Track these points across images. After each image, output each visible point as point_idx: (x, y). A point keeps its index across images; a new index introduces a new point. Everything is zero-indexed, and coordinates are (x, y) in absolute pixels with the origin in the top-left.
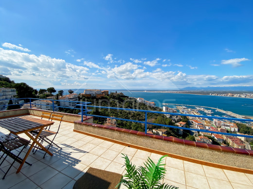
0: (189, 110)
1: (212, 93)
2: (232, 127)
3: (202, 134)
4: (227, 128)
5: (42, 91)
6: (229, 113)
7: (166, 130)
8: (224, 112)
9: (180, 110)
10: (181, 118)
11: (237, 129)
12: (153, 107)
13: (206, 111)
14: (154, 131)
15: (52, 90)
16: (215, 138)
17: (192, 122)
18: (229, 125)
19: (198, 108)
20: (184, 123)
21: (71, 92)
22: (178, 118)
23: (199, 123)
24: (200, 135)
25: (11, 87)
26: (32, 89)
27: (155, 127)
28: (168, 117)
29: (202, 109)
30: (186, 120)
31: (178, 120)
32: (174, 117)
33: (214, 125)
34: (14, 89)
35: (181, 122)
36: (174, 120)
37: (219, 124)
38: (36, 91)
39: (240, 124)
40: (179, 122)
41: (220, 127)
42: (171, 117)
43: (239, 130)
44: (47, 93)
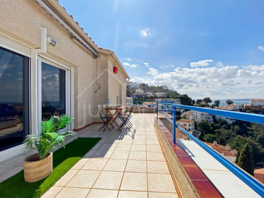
5: (199, 101)
15: (208, 100)
21: (229, 102)
25: (177, 98)
26: (191, 99)
34: (179, 99)
38: (194, 101)
44: (203, 103)
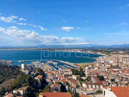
0: (43, 64)
1: (57, 50)
2: (70, 72)
3: (54, 82)
4: (67, 73)
6: (67, 63)
7: (27, 87)
8: (64, 62)
9: (35, 65)
10: (38, 72)
11: (72, 73)
12: (11, 67)
13: (54, 63)
14: (14, 92)
16: (62, 82)
17: (47, 74)
18: (67, 71)
19: (49, 62)
20: (41, 76)
22: (36, 73)
23: (51, 73)
24: (53, 83)
27: (14, 88)
28: (27, 73)
29: (51, 62)
30: (42, 73)
31: (36, 74)
32: (33, 73)
33: (60, 72)
35: (39, 76)
36: (33, 75)
37: (62, 71)
39: (73, 69)
40: (37, 76)
41: (63, 74)
42: (30, 73)
43: (73, 73)
